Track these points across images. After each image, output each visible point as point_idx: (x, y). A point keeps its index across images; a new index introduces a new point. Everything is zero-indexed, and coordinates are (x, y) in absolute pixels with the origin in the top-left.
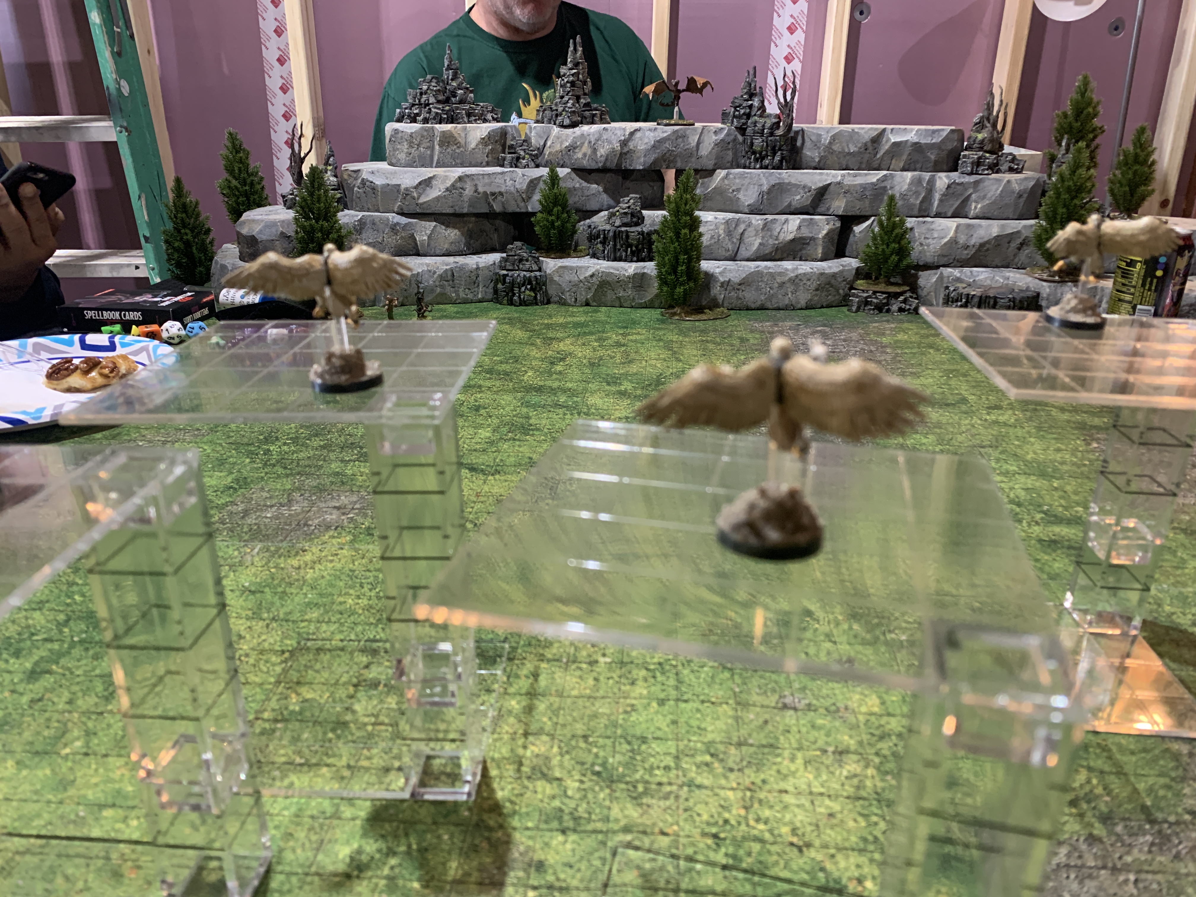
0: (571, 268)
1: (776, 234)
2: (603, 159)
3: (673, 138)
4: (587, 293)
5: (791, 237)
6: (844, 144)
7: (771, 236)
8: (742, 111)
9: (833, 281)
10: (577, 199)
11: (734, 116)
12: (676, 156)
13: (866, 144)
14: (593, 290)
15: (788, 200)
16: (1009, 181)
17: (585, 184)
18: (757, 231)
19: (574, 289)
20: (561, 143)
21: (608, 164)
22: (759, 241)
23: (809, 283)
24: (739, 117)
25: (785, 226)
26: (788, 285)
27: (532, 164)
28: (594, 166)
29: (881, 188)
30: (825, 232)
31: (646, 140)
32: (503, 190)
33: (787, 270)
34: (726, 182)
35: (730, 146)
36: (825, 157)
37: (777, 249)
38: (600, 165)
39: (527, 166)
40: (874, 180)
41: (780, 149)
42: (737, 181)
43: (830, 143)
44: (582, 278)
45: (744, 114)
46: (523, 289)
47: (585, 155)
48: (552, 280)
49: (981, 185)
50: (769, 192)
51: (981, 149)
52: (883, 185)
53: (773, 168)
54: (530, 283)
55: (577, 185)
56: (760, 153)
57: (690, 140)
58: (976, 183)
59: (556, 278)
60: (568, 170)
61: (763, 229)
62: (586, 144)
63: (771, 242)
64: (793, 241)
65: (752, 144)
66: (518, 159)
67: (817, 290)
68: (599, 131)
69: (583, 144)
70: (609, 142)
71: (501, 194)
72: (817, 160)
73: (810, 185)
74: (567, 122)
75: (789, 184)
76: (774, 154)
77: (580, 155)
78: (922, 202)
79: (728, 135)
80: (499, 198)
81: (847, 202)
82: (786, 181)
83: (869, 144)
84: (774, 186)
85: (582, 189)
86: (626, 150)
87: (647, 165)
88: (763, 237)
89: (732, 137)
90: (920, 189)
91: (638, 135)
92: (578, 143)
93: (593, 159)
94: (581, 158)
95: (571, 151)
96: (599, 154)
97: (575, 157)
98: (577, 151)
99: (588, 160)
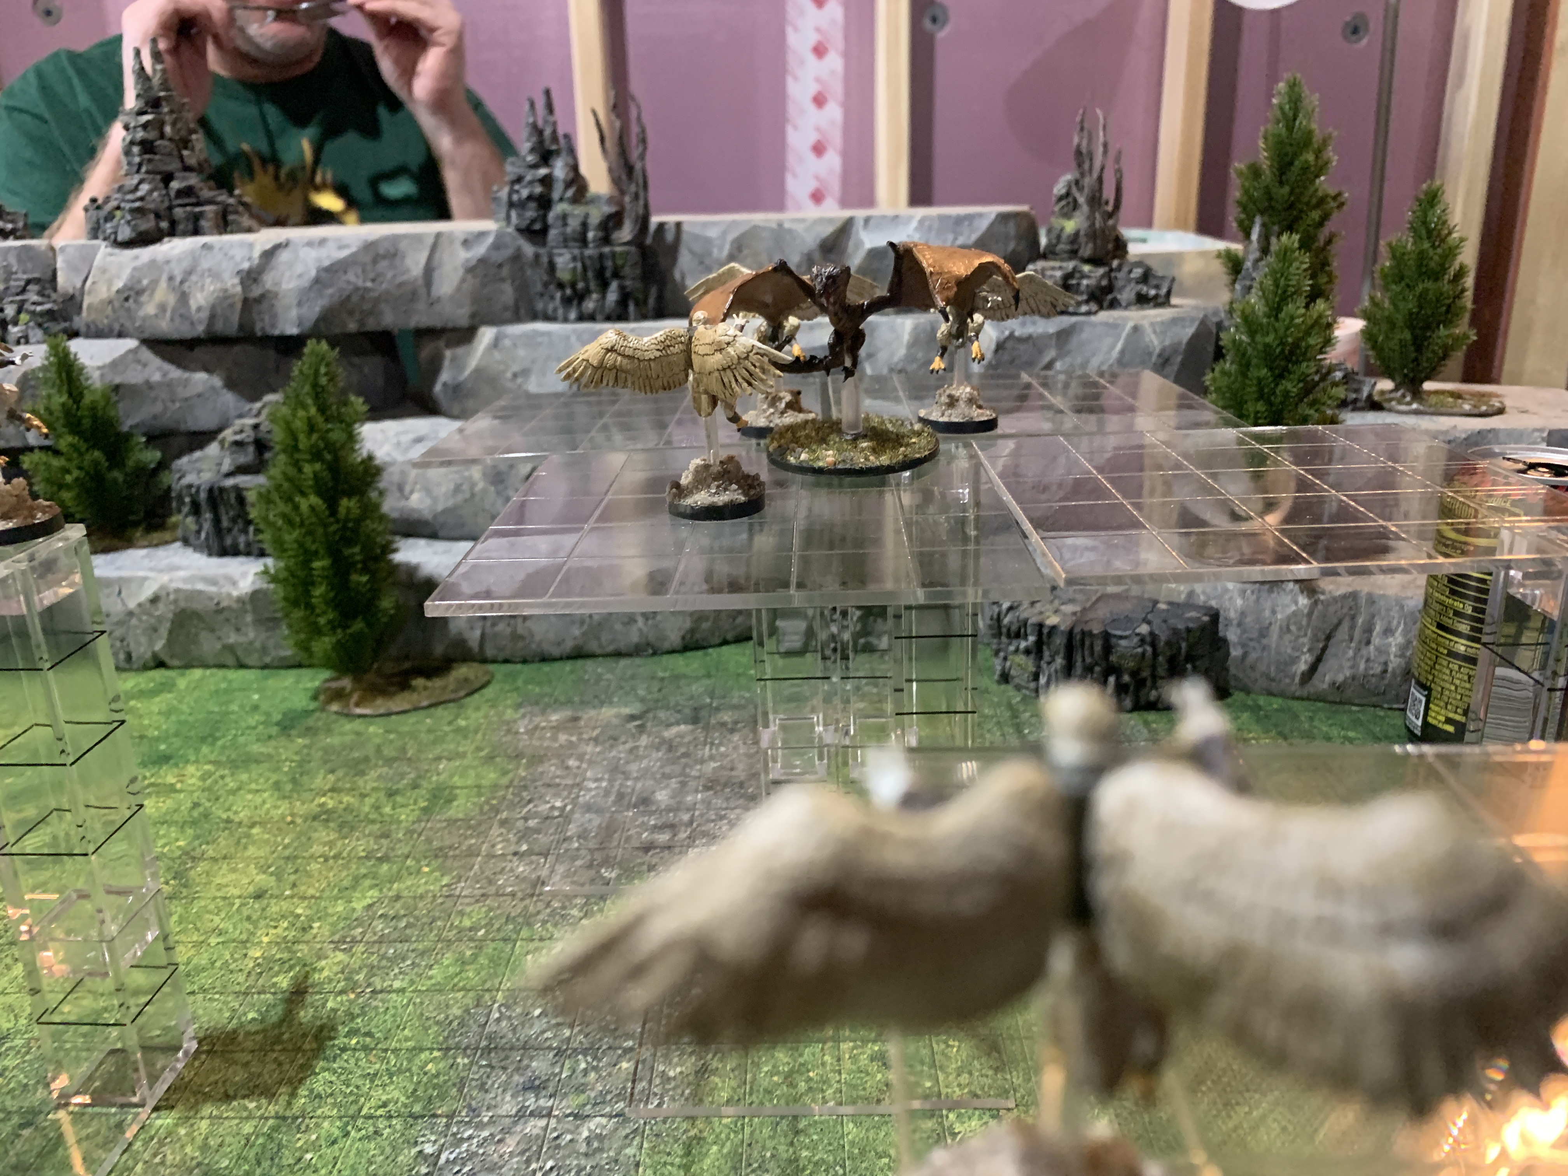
2: (205, 315)
3: (367, 259)
10: (158, 408)
12: (377, 301)
13: (809, 256)
14: (164, 632)
16: (1136, 329)
17: (175, 373)
19: (119, 632)
20: (110, 283)
21: (219, 327)
24: (521, 205)
27: (35, 334)
28: (186, 332)
31: (299, 269)
34: (497, 355)
35: (505, 271)
38: (201, 329)
39: (23, 340)
42: (522, 352)
43: (731, 255)
44: (132, 607)
47: (162, 308)
49: (1074, 341)
51: (1073, 254)
55: (157, 377)
56: (573, 285)
57: (409, 262)
58: (1063, 336)
60: (130, 344)
62: (163, 284)
65: (552, 265)
68: (192, 252)
69: (155, 283)
70: (216, 276)
74: (125, 233)
76: (604, 286)
77: (150, 309)
83: (818, 256)
85: (169, 385)
86: (256, 292)
87: (308, 324)
89: (507, 253)
91: (284, 256)
92: (145, 282)
93: (181, 316)
94: (156, 315)
95: (131, 301)
96: (193, 304)
97: (141, 313)
98: (144, 298)
99: (172, 320)
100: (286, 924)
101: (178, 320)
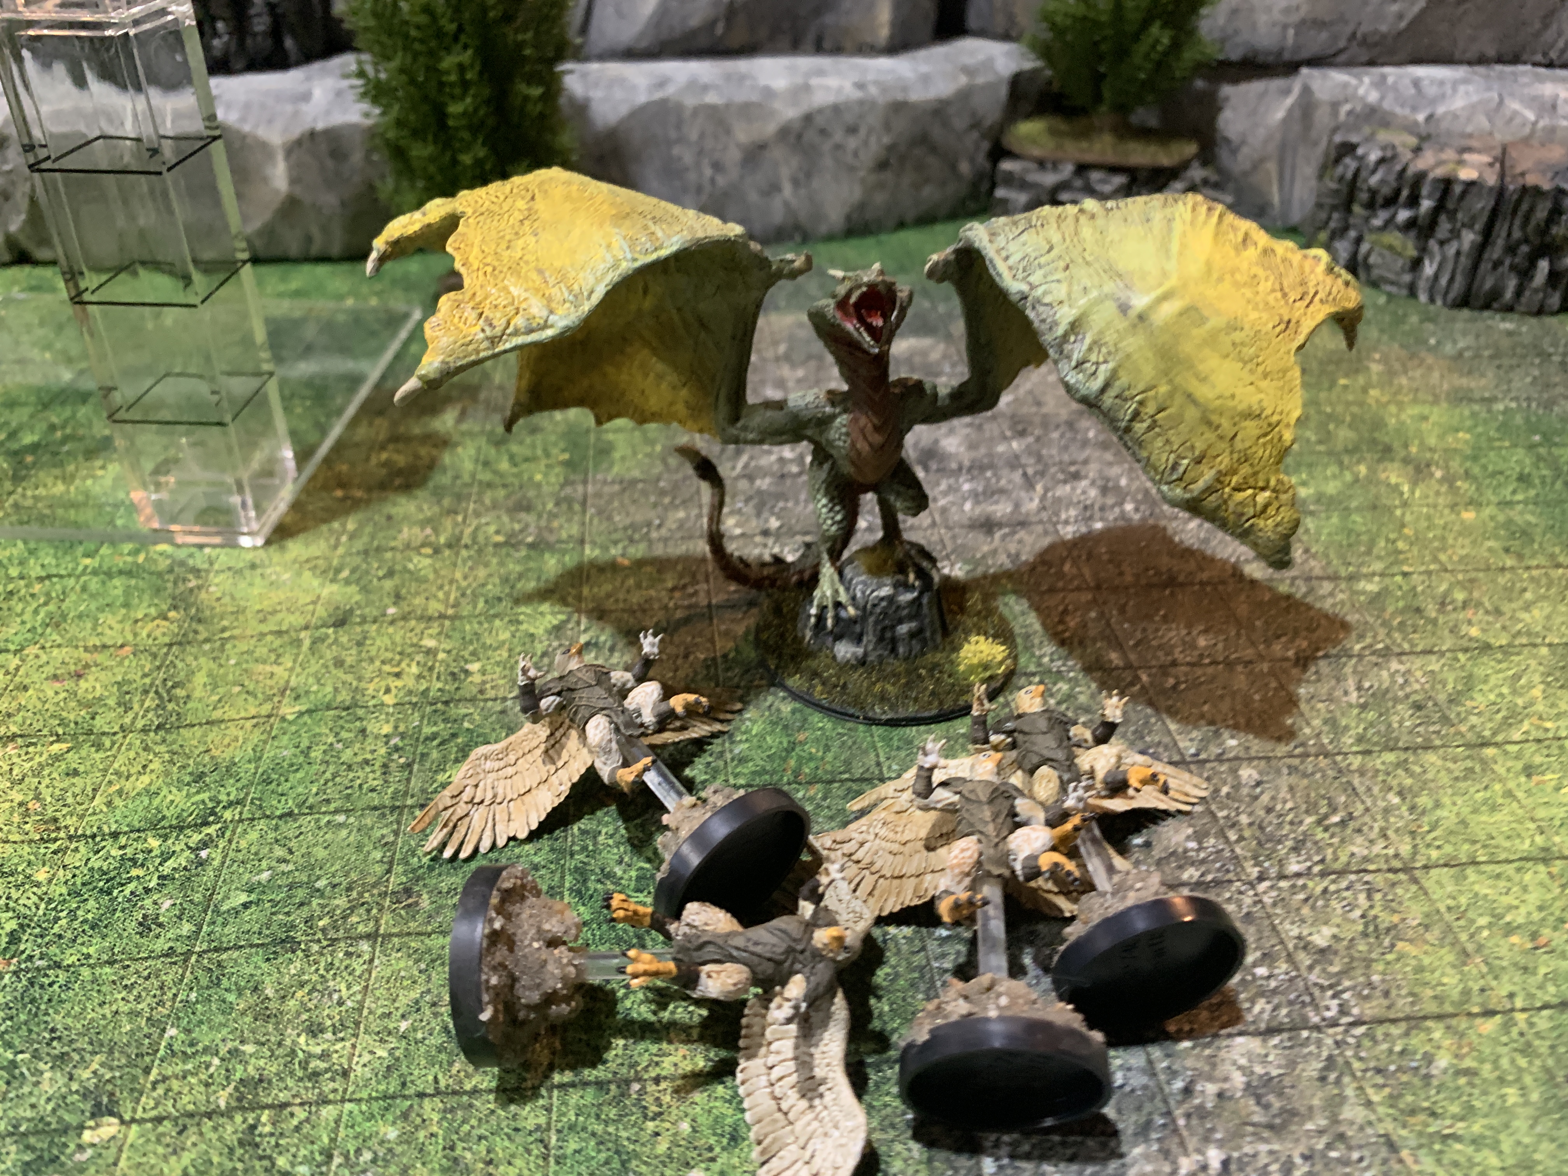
9: (937, 133)
23: (852, 143)
26: (777, 153)
33: (768, 92)
37: (731, 10)
67: (882, 165)
100: (414, 669)
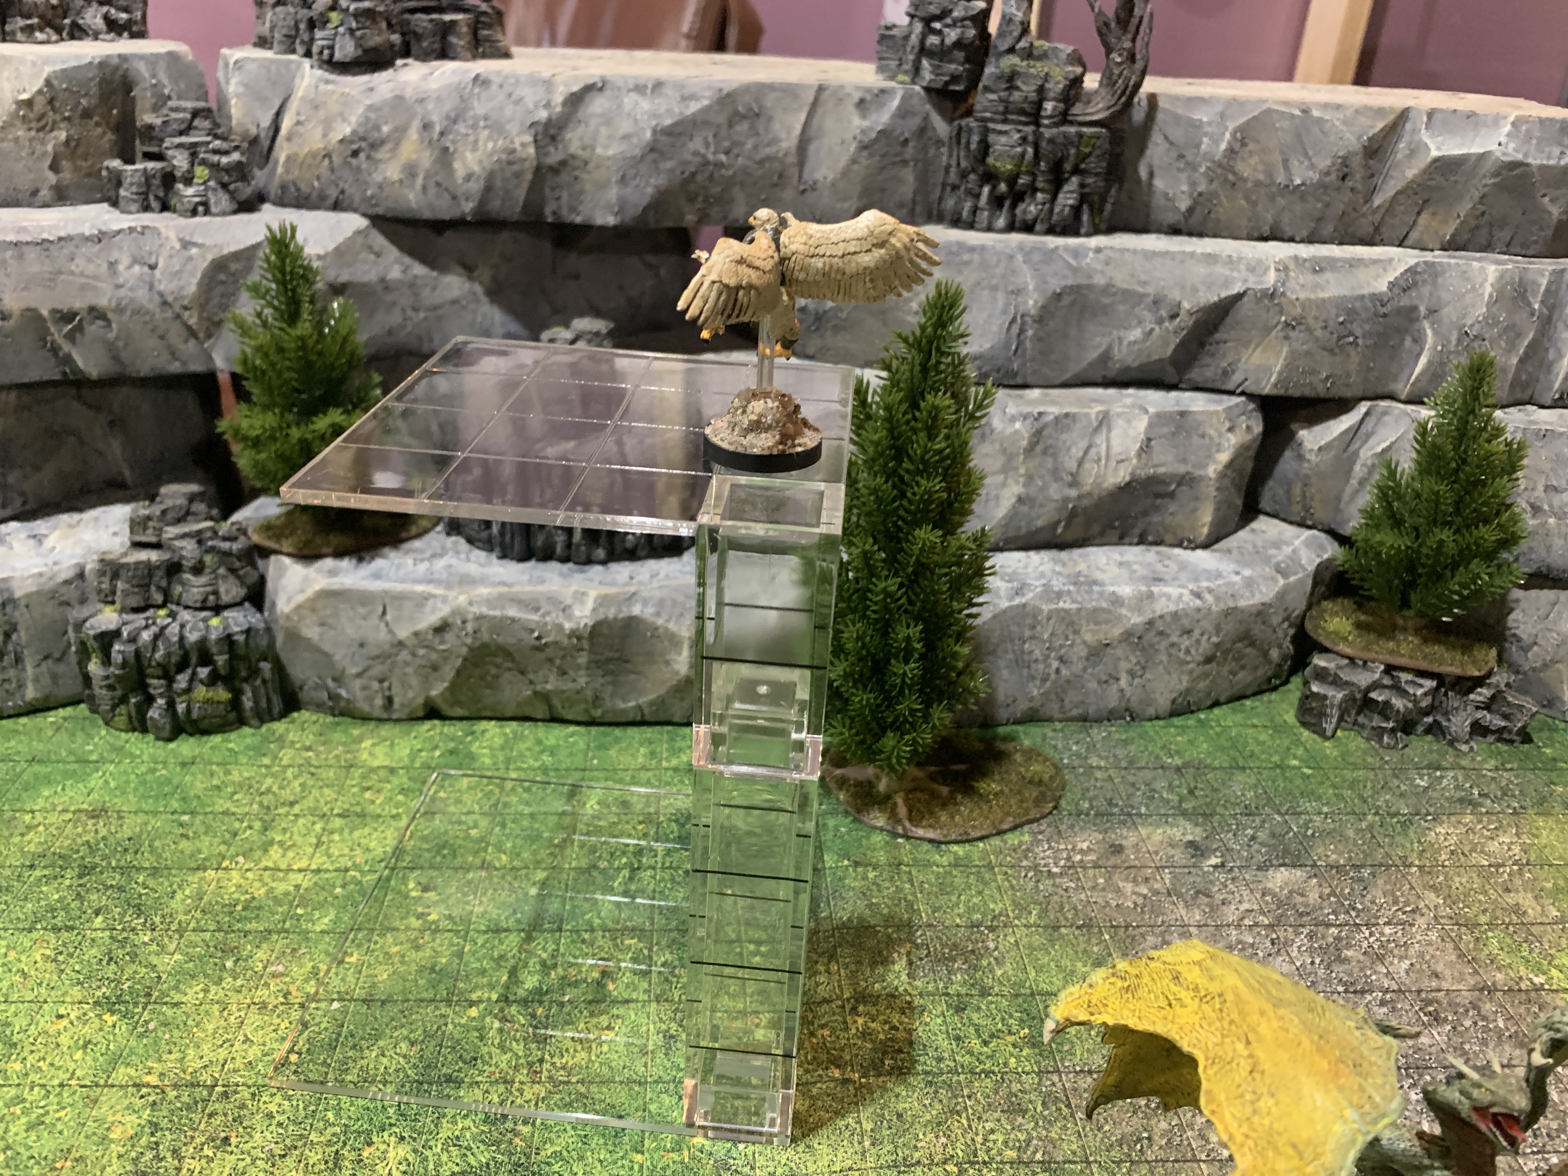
0: (363, 598)
1: (1072, 465)
2: (475, 187)
3: (722, 119)
4: (426, 681)
5: (1120, 476)
6: (1277, 157)
7: (1055, 473)
8: (952, 35)
10: (395, 318)
11: (923, 51)
12: (729, 183)
13: (1345, 161)
14: (449, 672)
15: (1104, 342)
17: (419, 269)
18: (1010, 457)
19: (378, 669)
20: (327, 125)
21: (495, 205)
22: (1014, 490)
24: (941, 54)
25: (1100, 440)
26: (1119, 651)
27: (220, 200)
28: (444, 210)
29: (1399, 311)
30: (1224, 457)
31: (626, 127)
32: (103, 302)
35: (910, 151)
36: (1214, 194)
37: (1073, 514)
38: (468, 207)
39: (201, 209)
40: (1382, 286)
41: (1076, 171)
43: (1231, 151)
44: (403, 633)
45: (958, 44)
46: (182, 681)
47: (411, 171)
48: (293, 636)
50: (1044, 316)
52: (1405, 302)
53: (1051, 231)
54: (205, 659)
55: (395, 274)
56: (1013, 181)
57: (778, 127)
59: (311, 632)
60: (354, 222)
61: (1029, 450)
62: (413, 134)
63: (1055, 492)
64: (1127, 489)
65: (985, 147)
66: (169, 179)
68: (459, 88)
69: (401, 131)
70: (497, 128)
71: (97, 313)
72: (1183, 205)
73: (1175, 295)
74: (346, 49)
75: (1108, 289)
76: (1057, 184)
77: (392, 171)
78: (1521, 361)
79: (903, 113)
80: (94, 329)
81: (1293, 356)
82: (1100, 280)
83: (1356, 162)
84: (1058, 296)
85: (413, 285)
86: (554, 157)
87: (632, 212)
88: (1030, 478)
89: (915, 122)
90: (1521, 318)
91: (597, 105)
92: (385, 129)
93: (438, 184)
94: (401, 181)
95: (362, 155)
96: (460, 169)
97: (377, 177)
98: (382, 154)
99: (424, 188)
101: (432, 190)
